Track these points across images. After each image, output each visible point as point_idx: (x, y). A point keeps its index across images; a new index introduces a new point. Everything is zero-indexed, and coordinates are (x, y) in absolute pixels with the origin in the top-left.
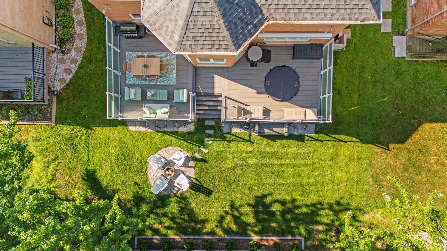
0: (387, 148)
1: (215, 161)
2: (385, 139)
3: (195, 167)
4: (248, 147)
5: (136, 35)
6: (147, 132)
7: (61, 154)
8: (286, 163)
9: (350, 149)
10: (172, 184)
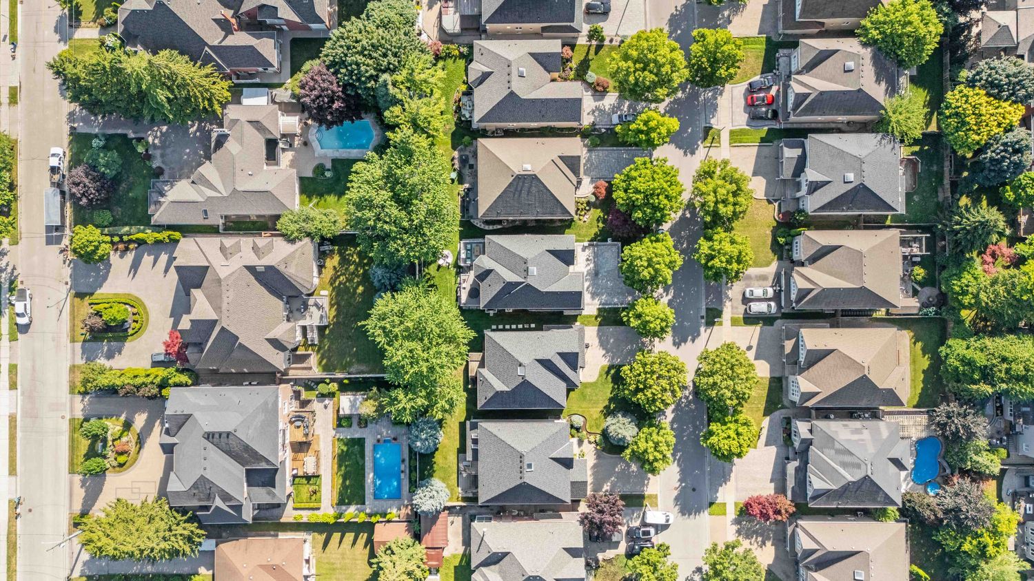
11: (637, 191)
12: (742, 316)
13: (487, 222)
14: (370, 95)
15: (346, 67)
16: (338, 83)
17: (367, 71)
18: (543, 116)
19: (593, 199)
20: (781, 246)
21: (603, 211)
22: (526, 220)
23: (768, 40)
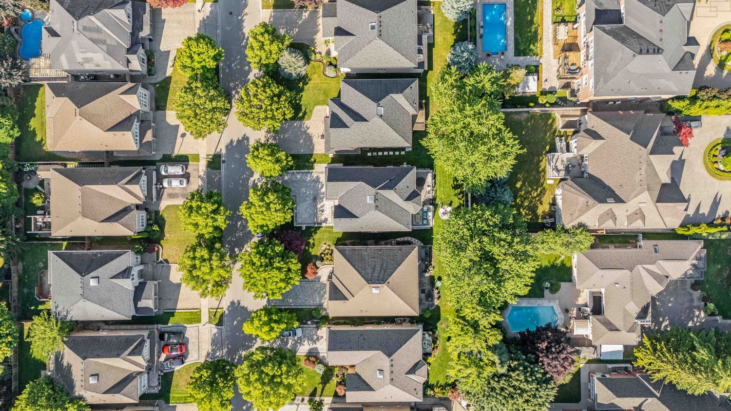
1: (442, 200)
6: (435, 218)
8: (442, 179)
11: (279, 269)
12: (190, 163)
13: (409, 243)
14: (514, 354)
15: (536, 379)
16: (543, 365)
17: (518, 375)
18: (362, 335)
19: (318, 263)
20: (156, 223)
21: (310, 253)
22: (376, 245)
23: (168, 402)
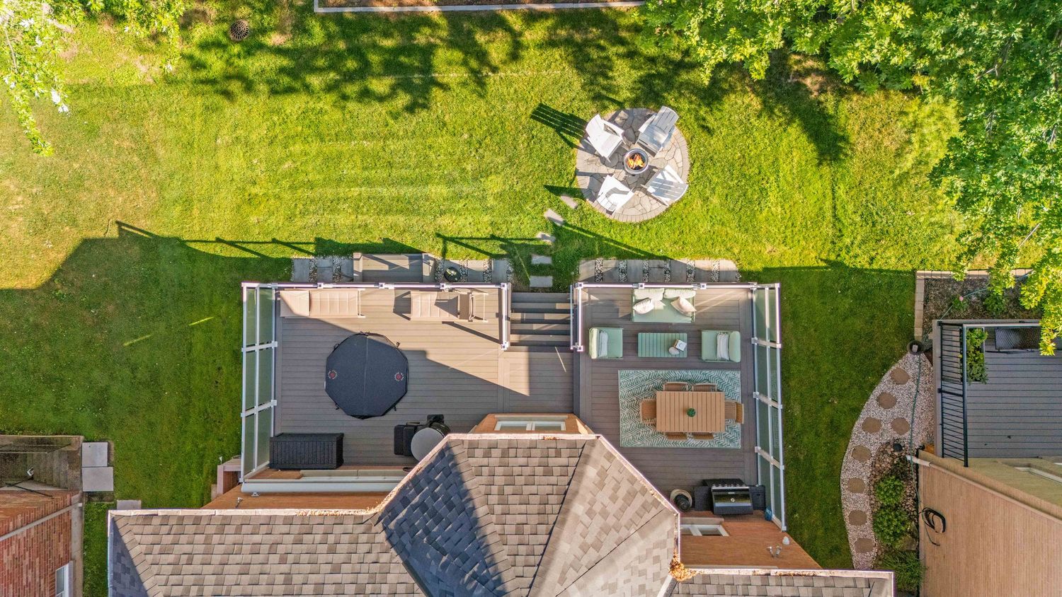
0: (123, 227)
1: (528, 190)
2: (128, 248)
3: (575, 175)
4: (449, 225)
5: (714, 488)
6: (692, 256)
7: (901, 200)
8: (357, 189)
9: (209, 224)
10: (630, 131)
